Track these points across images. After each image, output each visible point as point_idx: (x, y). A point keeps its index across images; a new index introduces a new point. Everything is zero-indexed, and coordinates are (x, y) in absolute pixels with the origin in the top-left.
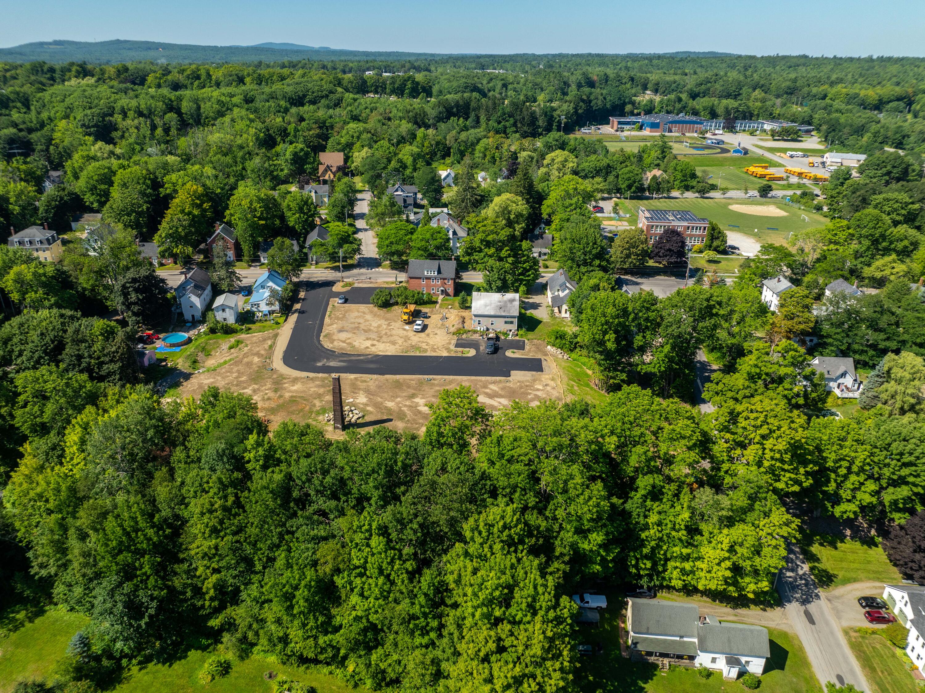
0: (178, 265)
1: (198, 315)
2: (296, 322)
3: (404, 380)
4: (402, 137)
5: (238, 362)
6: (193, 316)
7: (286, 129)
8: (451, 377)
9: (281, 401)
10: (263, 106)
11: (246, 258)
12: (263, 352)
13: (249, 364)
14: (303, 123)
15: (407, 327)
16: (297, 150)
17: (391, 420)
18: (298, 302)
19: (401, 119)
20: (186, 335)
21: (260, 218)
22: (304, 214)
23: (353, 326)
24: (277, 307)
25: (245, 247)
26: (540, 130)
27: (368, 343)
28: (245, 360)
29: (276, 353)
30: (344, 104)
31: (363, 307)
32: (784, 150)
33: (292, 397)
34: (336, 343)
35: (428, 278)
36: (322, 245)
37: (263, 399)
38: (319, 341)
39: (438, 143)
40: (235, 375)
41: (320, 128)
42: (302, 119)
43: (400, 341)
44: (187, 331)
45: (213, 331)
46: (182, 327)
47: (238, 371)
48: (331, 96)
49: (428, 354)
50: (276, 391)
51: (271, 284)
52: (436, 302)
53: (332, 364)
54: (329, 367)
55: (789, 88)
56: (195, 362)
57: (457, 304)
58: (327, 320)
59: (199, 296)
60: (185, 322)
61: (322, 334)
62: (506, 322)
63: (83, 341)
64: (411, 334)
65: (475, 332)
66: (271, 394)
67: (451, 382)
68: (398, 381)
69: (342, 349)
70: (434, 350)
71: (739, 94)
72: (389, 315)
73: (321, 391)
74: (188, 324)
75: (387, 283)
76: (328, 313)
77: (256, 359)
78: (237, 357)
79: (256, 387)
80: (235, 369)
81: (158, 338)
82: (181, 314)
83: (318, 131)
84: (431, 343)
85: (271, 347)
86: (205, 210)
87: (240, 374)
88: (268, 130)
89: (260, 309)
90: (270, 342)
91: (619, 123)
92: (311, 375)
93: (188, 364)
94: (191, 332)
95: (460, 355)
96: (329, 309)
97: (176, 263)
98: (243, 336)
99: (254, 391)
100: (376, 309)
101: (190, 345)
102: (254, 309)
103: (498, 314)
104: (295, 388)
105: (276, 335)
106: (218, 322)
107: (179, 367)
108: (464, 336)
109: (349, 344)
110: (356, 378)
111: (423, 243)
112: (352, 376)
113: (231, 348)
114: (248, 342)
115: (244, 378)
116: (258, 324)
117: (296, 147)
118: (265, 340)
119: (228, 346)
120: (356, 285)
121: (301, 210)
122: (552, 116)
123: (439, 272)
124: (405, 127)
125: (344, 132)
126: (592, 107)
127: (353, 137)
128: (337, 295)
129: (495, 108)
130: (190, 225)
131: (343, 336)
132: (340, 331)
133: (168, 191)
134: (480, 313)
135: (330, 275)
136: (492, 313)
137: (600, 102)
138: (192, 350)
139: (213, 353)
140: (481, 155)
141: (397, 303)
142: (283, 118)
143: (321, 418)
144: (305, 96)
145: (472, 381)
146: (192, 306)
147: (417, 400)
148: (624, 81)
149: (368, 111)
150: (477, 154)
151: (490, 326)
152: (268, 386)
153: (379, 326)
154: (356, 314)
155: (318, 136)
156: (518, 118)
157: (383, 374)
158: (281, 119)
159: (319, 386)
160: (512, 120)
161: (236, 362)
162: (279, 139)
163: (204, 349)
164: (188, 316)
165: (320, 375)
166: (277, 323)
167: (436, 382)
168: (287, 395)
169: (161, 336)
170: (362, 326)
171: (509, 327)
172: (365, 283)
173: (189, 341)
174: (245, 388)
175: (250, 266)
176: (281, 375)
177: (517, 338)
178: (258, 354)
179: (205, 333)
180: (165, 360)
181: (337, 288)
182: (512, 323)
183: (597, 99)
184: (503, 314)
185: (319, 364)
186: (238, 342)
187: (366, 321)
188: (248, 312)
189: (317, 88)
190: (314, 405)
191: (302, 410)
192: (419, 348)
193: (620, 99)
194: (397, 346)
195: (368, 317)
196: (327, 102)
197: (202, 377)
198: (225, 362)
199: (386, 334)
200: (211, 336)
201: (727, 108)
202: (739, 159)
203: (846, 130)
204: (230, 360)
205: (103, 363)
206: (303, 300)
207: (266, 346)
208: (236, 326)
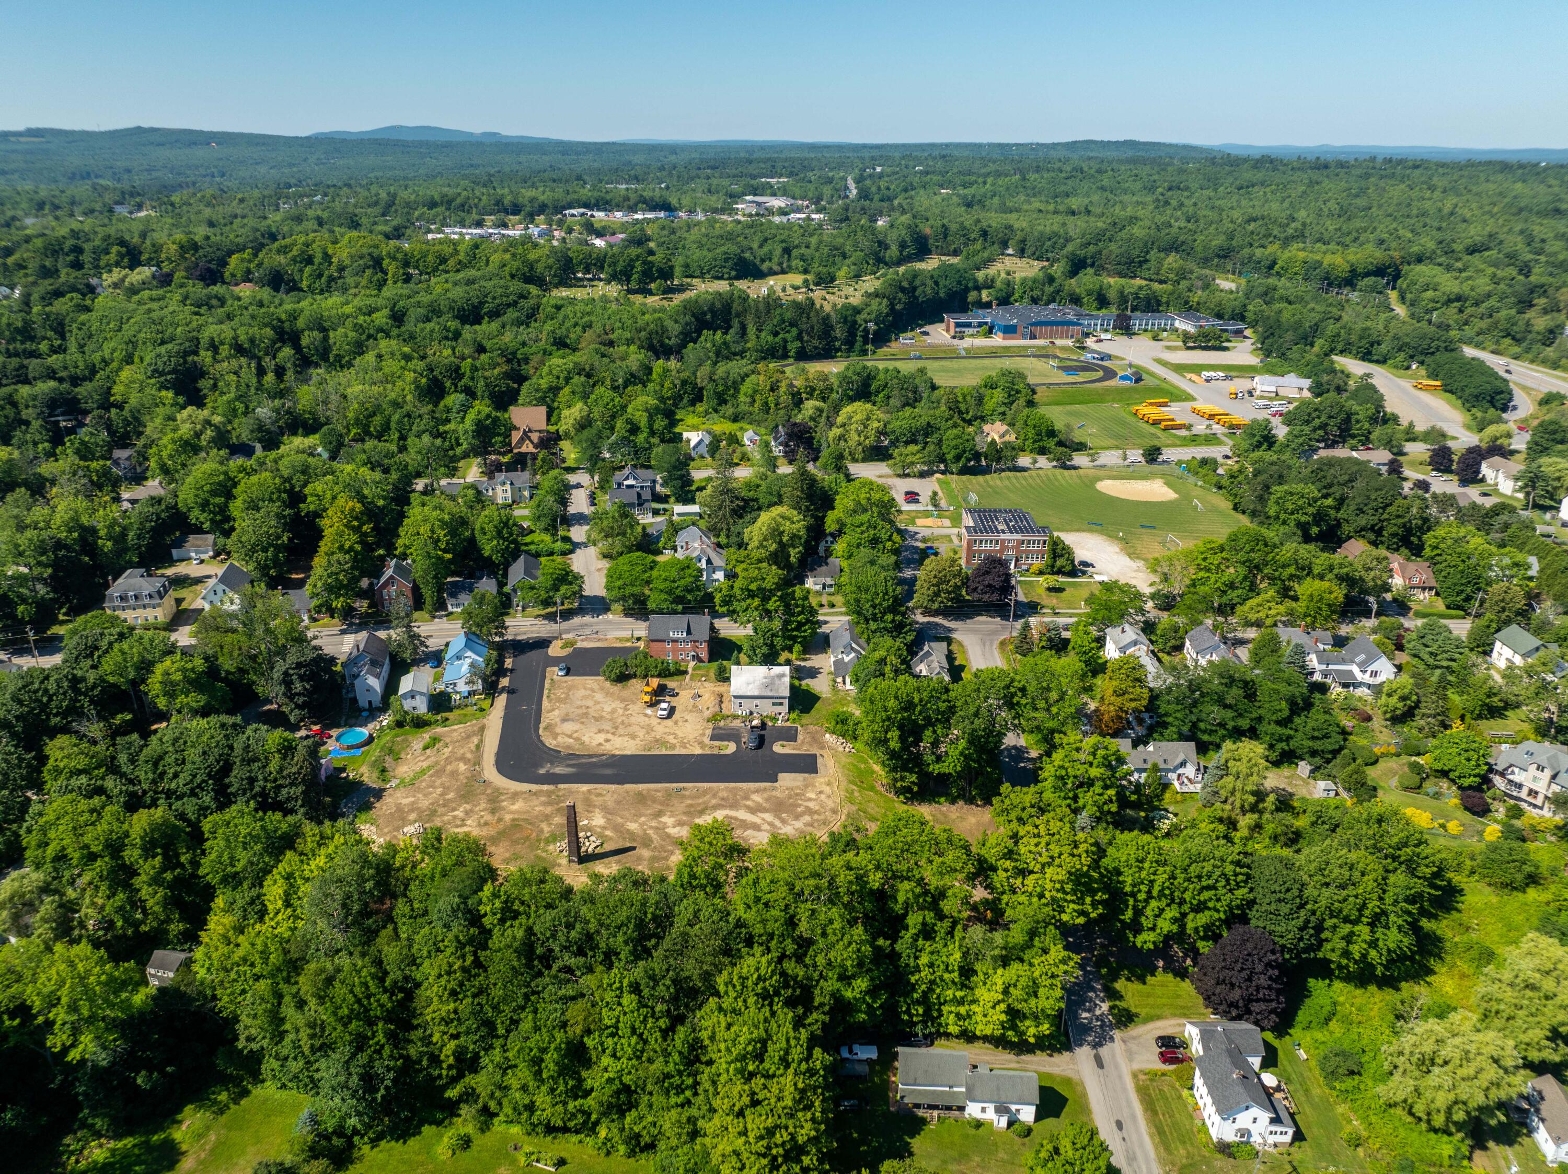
0: (336, 621)
1: (377, 701)
2: (507, 707)
3: (649, 790)
4: (632, 375)
5: (440, 773)
6: (370, 702)
7: (458, 368)
8: (706, 785)
9: (501, 826)
10: (422, 330)
11: (428, 606)
12: (469, 756)
13: (454, 774)
14: (483, 356)
15: (649, 711)
16: (483, 416)
17: (634, 848)
18: (505, 676)
19: (629, 342)
21: (445, 551)
22: (505, 539)
23: (580, 711)
24: (479, 686)
25: (428, 594)
26: (837, 344)
27: (601, 738)
28: (449, 768)
29: (485, 756)
30: (541, 316)
31: (591, 682)
32: (1197, 369)
33: (513, 820)
34: (560, 739)
35: (675, 641)
36: (532, 588)
37: (479, 825)
38: (538, 736)
39: (684, 383)
40: (439, 790)
41: (509, 361)
42: (481, 349)
43: (641, 733)
44: (363, 724)
45: (400, 724)
46: (357, 718)
47: (442, 785)
48: (522, 302)
49: (676, 752)
50: (493, 812)
51: (469, 653)
52: (685, 672)
53: (559, 770)
54: (554, 774)
55: (1221, 248)
56: (384, 771)
57: (712, 675)
58: (545, 704)
59: (377, 676)
60: (361, 710)
61: (542, 726)
62: (774, 704)
63: (255, 759)
64: (655, 721)
65: (736, 717)
66: (488, 817)
67: (705, 792)
68: (640, 794)
69: (568, 747)
70: (684, 745)
72: (626, 693)
73: (549, 810)
74: (365, 714)
75: (620, 640)
76: (546, 692)
77: (462, 767)
78: (437, 763)
79: (468, 807)
80: (438, 782)
81: (330, 737)
82: (354, 700)
83: (505, 368)
84: (680, 734)
85: (478, 747)
86: (365, 534)
87: (446, 789)
88: (432, 370)
89: (457, 689)
90: (476, 740)
91: (958, 325)
92: (534, 787)
93: (375, 775)
94: (371, 726)
95: (716, 752)
96: (546, 686)
97: (332, 617)
98: (440, 730)
99: (467, 813)
100: (608, 684)
101: (373, 745)
102: (449, 690)
103: (764, 694)
104: (515, 807)
105: (482, 729)
106: (406, 713)
107: (365, 779)
108: (722, 724)
109: (577, 739)
110: (589, 791)
111: (668, 584)
112: (585, 788)
113: (426, 748)
114: (448, 740)
115: (451, 796)
116: (457, 712)
117: (479, 412)
118: (469, 737)
119: (421, 745)
120: (580, 645)
121: (499, 533)
122: (855, 322)
123: (689, 632)
124: (635, 357)
125: (545, 370)
126: (916, 298)
127: (558, 378)
128: (556, 661)
129: (768, 312)
130: (352, 568)
131: (569, 727)
132: (565, 720)
133: (312, 507)
134: (741, 693)
135: (541, 629)
136: (756, 693)
137: (929, 291)
138: (377, 753)
139: (403, 756)
140: (748, 400)
141: (635, 676)
142: (453, 349)
143: (551, 847)
144: (482, 303)
145: (730, 790)
146: (369, 689)
147: (664, 819)
148: (972, 236)
149: (578, 329)
150: (742, 398)
151: (755, 710)
152: (483, 805)
153: (614, 711)
154: (582, 692)
155: (507, 375)
156: (804, 327)
157: (621, 782)
158: (449, 351)
159: (544, 804)
160: (795, 331)
161: (437, 772)
162: (448, 384)
163: (391, 751)
164: (363, 702)
165: (545, 787)
166: (482, 710)
167: (688, 793)
168: (508, 817)
169: (334, 732)
170: (592, 712)
171: (778, 709)
172: (591, 640)
173: (370, 739)
174: (454, 810)
175: (434, 617)
176: (497, 789)
177: (788, 724)
178: (462, 759)
179: (389, 726)
180: (343, 769)
181: (555, 650)
182: (781, 704)
183: (924, 284)
184: (770, 694)
185: (542, 771)
186: (435, 740)
187: (597, 703)
188: (442, 693)
189: (500, 291)
190: (542, 831)
191: (527, 838)
192: (664, 743)
193: (959, 283)
194: (638, 741)
195: (599, 696)
196: (516, 314)
197: (398, 794)
198: (423, 772)
199: (623, 723)
200: (398, 730)
201: (1122, 293)
202: (1127, 390)
203: (1289, 336)
204: (429, 768)
205: (281, 786)
206: (512, 671)
207: (473, 746)
208: (430, 716)
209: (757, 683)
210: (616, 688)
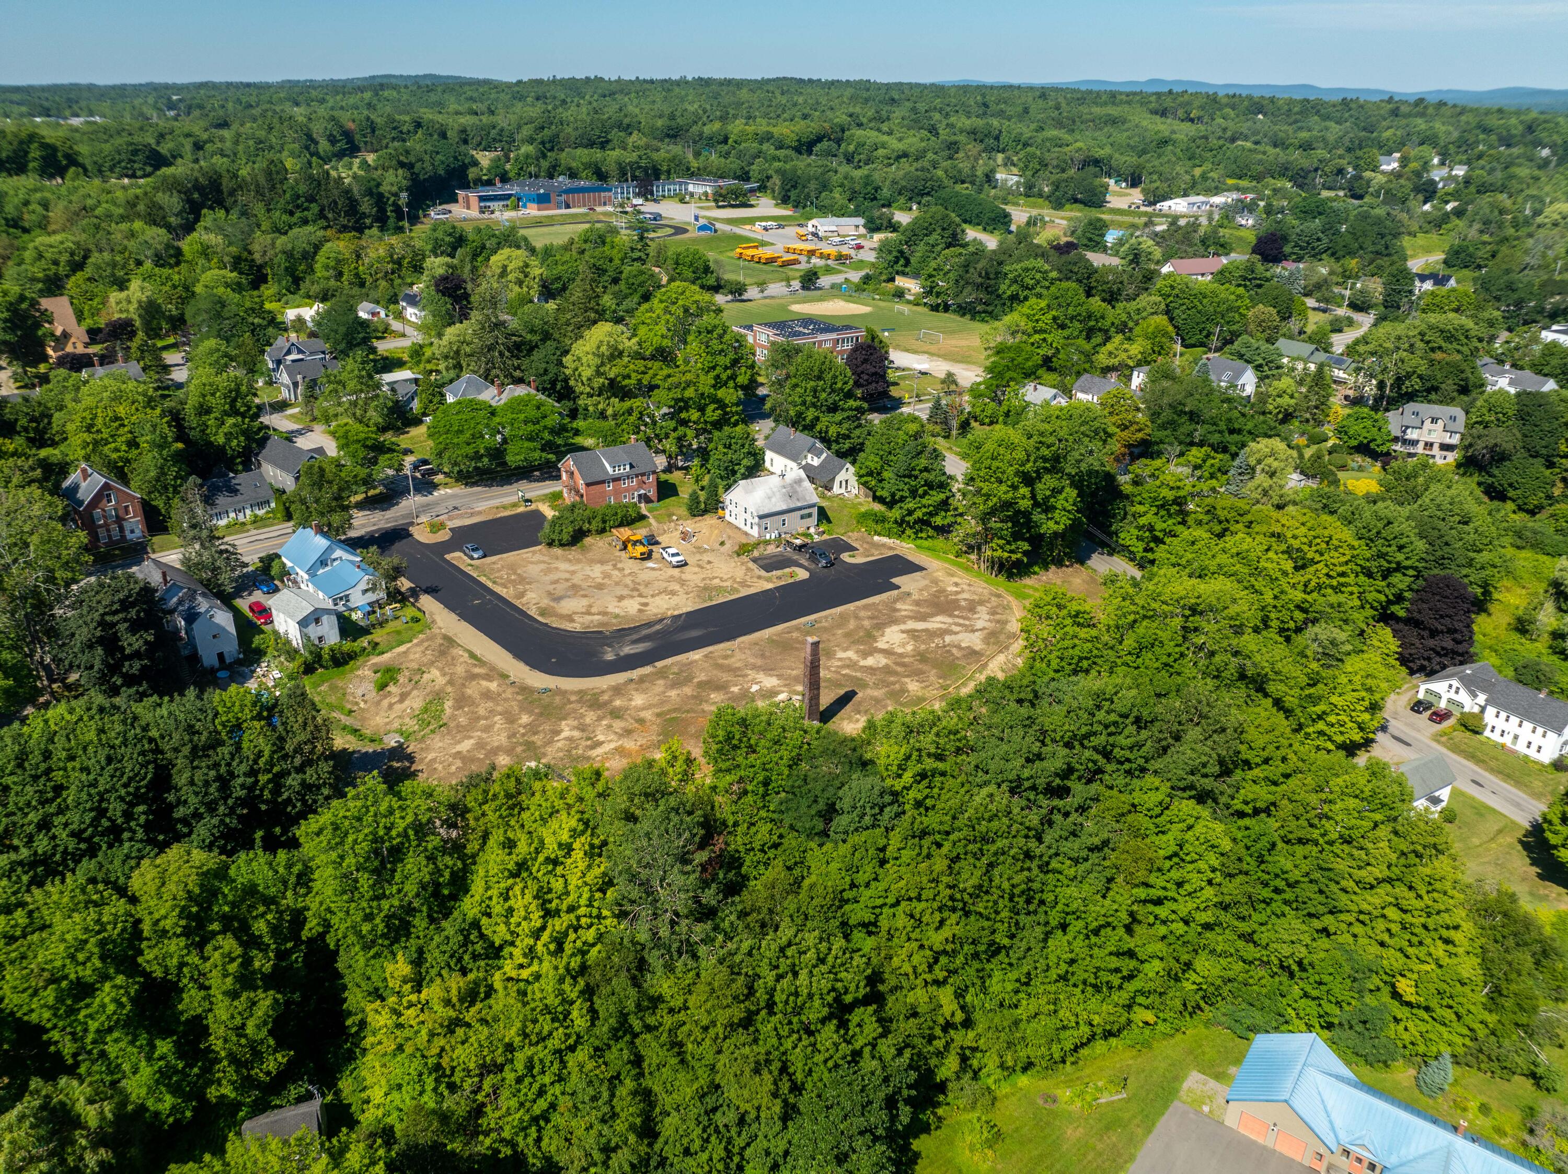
2: (447, 608)
3: (779, 635)
5: (464, 701)
8: (839, 610)
9: (653, 727)
12: (477, 671)
13: (490, 695)
15: (651, 564)
17: (852, 693)
18: (398, 576)
23: (561, 586)
24: (381, 592)
27: (631, 604)
28: (469, 692)
29: (501, 664)
32: (751, 221)
33: (658, 715)
34: (578, 619)
35: (616, 479)
38: (544, 624)
40: (497, 719)
43: (675, 587)
45: (304, 669)
47: (490, 712)
49: (744, 592)
50: (616, 716)
52: (643, 517)
53: (628, 650)
54: (628, 657)
57: (682, 512)
58: (500, 590)
60: (212, 670)
61: (531, 614)
62: (802, 517)
65: (767, 543)
66: (619, 724)
67: (843, 618)
68: (772, 641)
69: (603, 624)
70: (743, 585)
71: (608, 141)
72: (595, 555)
73: (687, 691)
74: (223, 675)
75: (504, 507)
76: (482, 579)
77: (489, 685)
78: (436, 694)
79: (570, 723)
80: (479, 711)
84: (722, 576)
85: (475, 658)
87: (507, 715)
90: (460, 653)
91: (479, 199)
92: (628, 675)
95: (790, 580)
96: (473, 573)
98: (379, 659)
99: (580, 729)
100: (558, 551)
103: (792, 506)
104: (639, 702)
105: (448, 639)
108: (756, 553)
109: (602, 614)
110: (706, 656)
112: (695, 656)
113: (381, 686)
114: (411, 666)
115: (524, 719)
116: (379, 633)
118: (440, 653)
119: (369, 685)
123: (631, 465)
126: (421, 174)
128: (445, 547)
131: (573, 605)
132: (555, 598)
134: (766, 511)
135: (380, 519)
136: (784, 507)
137: (428, 166)
139: (351, 707)
145: (865, 607)
146: (218, 633)
147: (842, 655)
151: (782, 529)
152: (590, 714)
153: (606, 575)
154: (533, 568)
157: (730, 637)
159: (671, 687)
165: (642, 671)
166: (415, 620)
167: (824, 624)
168: (646, 715)
170: (579, 583)
171: (806, 522)
172: (460, 517)
174: (555, 732)
176: (580, 693)
178: (472, 676)
181: (425, 536)
182: (810, 515)
184: (799, 504)
185: (609, 657)
186: (386, 672)
187: (571, 572)
192: (719, 589)
193: (454, 159)
194: (682, 595)
195: (563, 566)
197: (430, 745)
198: (429, 710)
199: (636, 583)
200: (310, 678)
204: (433, 702)
205: (284, 774)
207: (465, 660)
209: (778, 495)
210: (573, 553)
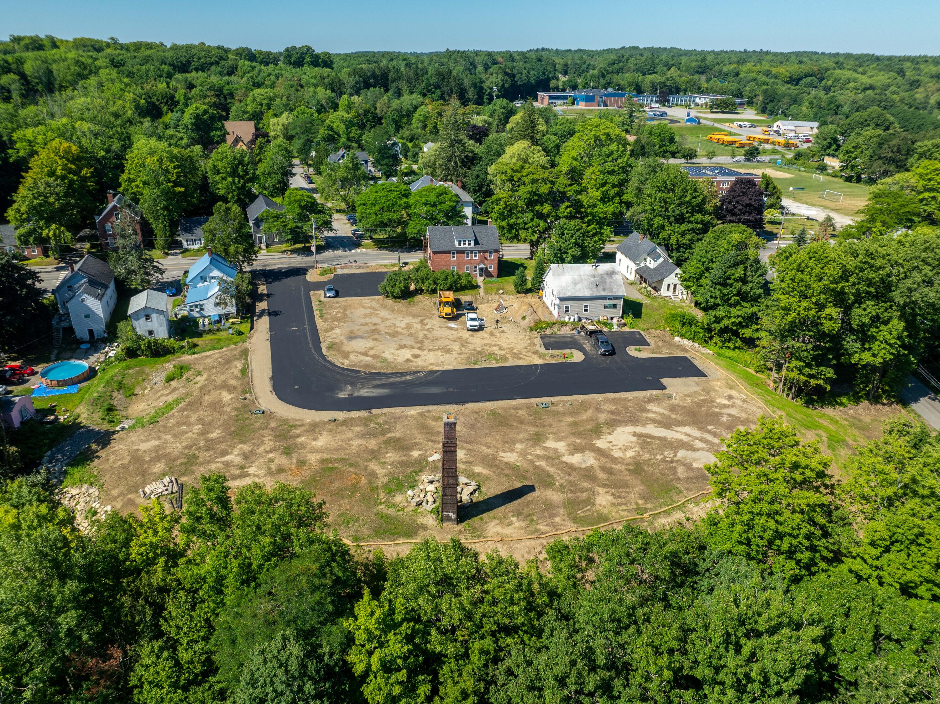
0: (51, 259)
1: (100, 328)
2: (271, 329)
3: (505, 409)
5: (195, 405)
6: (91, 332)
8: (581, 398)
9: (306, 473)
11: (160, 242)
12: (233, 382)
13: (216, 406)
14: (194, 90)
15: (452, 324)
16: (200, 112)
17: (531, 489)
18: (261, 300)
19: (315, 85)
20: (85, 364)
21: (176, 184)
22: (240, 177)
23: (366, 328)
24: (231, 309)
25: (158, 227)
27: (406, 354)
28: (207, 399)
29: (256, 382)
30: (240, 72)
31: (367, 300)
32: (732, 121)
33: (323, 461)
34: (352, 357)
35: (461, 252)
37: (270, 473)
38: (323, 357)
40: (197, 428)
42: (191, 86)
43: (456, 347)
44: (85, 356)
45: (131, 353)
46: (73, 351)
47: (200, 420)
48: (223, 63)
49: (512, 362)
50: (287, 451)
51: (216, 273)
52: (477, 287)
53: (364, 392)
54: (361, 398)
56: (110, 409)
57: (512, 288)
58: (320, 323)
59: (100, 297)
60: (80, 342)
61: (324, 346)
62: (606, 307)
64: (466, 335)
65: (564, 324)
66: (281, 460)
67: (584, 406)
68: (494, 413)
69: (367, 366)
70: (517, 356)
72: (413, 309)
73: (372, 443)
74: (84, 346)
75: (385, 266)
76: (317, 313)
77: (226, 397)
78: (188, 394)
79: (246, 448)
80: (194, 417)
81: (33, 373)
82: (70, 330)
83: (214, 100)
84: (505, 346)
85: (244, 371)
86: (84, 179)
87: (207, 427)
88: (150, 98)
89: (205, 313)
90: (239, 365)
92: (341, 415)
93: (98, 415)
94: (93, 359)
95: (562, 360)
96: (315, 308)
97: (46, 254)
98: (186, 358)
99: (246, 456)
100: (390, 302)
101: (95, 380)
102: (195, 314)
103: (596, 294)
104: (320, 443)
105: (245, 353)
106: (140, 338)
107: (84, 420)
108: (549, 332)
109: (375, 357)
110: (421, 414)
112: (413, 411)
113: (170, 379)
114: (200, 368)
115: (216, 434)
116: (207, 338)
117: (197, 108)
118: (228, 362)
119: (163, 376)
120: (339, 272)
122: (482, 88)
123: (476, 242)
124: (323, 94)
125: (250, 99)
126: (516, 82)
127: (261, 105)
128: (318, 286)
129: (417, 78)
130: (66, 195)
131: (360, 345)
132: (352, 337)
133: (22, 153)
134: (568, 294)
135: (292, 261)
136: (587, 294)
138: (101, 388)
139: (138, 391)
141: (419, 291)
143: (398, 499)
145: (614, 401)
146: (89, 314)
147: (551, 444)
149: (273, 77)
151: (583, 315)
152: (269, 444)
153: (409, 327)
154: (362, 311)
157: (461, 401)
159: (362, 436)
160: (438, 92)
161: (190, 404)
163: (121, 386)
164: (81, 332)
165: (356, 414)
166: (240, 333)
167: (559, 408)
168: (313, 458)
169: (38, 368)
170: (382, 327)
171: (611, 312)
172: (352, 267)
173: (92, 373)
174: (224, 453)
176: (285, 421)
177: (626, 329)
178: (225, 386)
179: (118, 358)
180: (52, 410)
181: (312, 276)
182: (614, 306)
184: (603, 294)
185: (343, 395)
186: (182, 369)
187: (384, 320)
188: (185, 319)
190: (374, 475)
191: (355, 488)
192: (492, 355)
193: (544, 73)
194: (454, 354)
195: (384, 313)
197: (134, 437)
198: (169, 407)
199: (426, 337)
200: (129, 361)
201: (653, 83)
202: (694, 128)
204: (178, 401)
206: (268, 295)
207: (237, 372)
208: (172, 342)
209: (585, 282)
210: (401, 305)
